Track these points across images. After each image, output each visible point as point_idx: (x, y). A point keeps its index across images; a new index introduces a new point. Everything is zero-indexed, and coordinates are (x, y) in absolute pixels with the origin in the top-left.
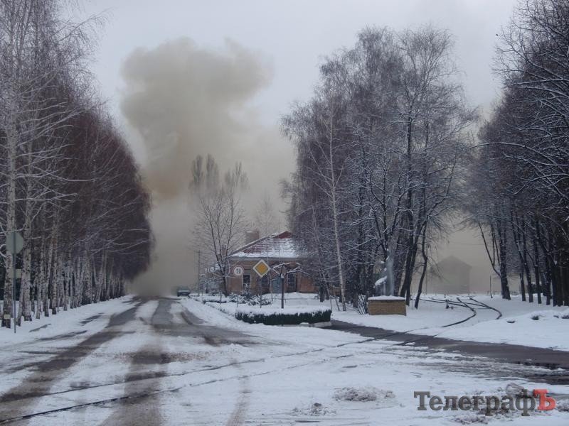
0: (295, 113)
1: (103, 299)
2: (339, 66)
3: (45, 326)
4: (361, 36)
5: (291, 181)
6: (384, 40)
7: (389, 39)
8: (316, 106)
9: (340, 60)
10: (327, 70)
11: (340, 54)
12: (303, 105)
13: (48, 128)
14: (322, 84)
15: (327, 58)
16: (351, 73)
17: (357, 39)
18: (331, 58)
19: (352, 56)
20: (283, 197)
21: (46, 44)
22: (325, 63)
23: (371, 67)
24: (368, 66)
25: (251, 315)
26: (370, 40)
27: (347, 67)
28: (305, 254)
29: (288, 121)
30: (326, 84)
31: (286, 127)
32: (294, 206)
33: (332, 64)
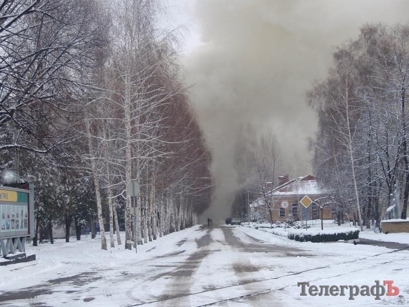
0: (316, 89)
1: (182, 228)
2: (347, 53)
3: (154, 248)
4: (362, 30)
5: (314, 138)
6: (379, 32)
7: (383, 31)
8: (331, 82)
9: (347, 48)
10: (338, 56)
11: (347, 44)
12: (321, 82)
13: (154, 105)
14: (334, 67)
15: (338, 47)
16: (356, 58)
17: (360, 33)
18: (341, 47)
19: (356, 45)
20: (310, 149)
21: (149, 46)
22: (337, 51)
23: (371, 52)
24: (368, 52)
25: (302, 236)
26: (369, 32)
27: (353, 53)
28: (325, 191)
29: (310, 95)
30: (338, 66)
31: (309, 99)
32: (316, 156)
33: (342, 52)
